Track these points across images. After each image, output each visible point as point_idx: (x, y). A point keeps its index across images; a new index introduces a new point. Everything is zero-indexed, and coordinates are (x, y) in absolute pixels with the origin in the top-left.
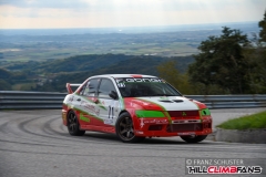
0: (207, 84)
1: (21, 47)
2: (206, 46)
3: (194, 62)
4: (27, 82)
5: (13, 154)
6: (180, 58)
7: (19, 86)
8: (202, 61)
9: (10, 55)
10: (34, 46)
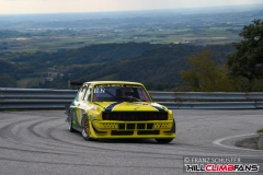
0: (250, 78)
1: (28, 35)
2: (249, 31)
3: (234, 51)
4: (35, 76)
5: (12, 163)
6: (217, 46)
7: (25, 81)
8: (245, 50)
9: (15, 44)
10: (42, 34)
